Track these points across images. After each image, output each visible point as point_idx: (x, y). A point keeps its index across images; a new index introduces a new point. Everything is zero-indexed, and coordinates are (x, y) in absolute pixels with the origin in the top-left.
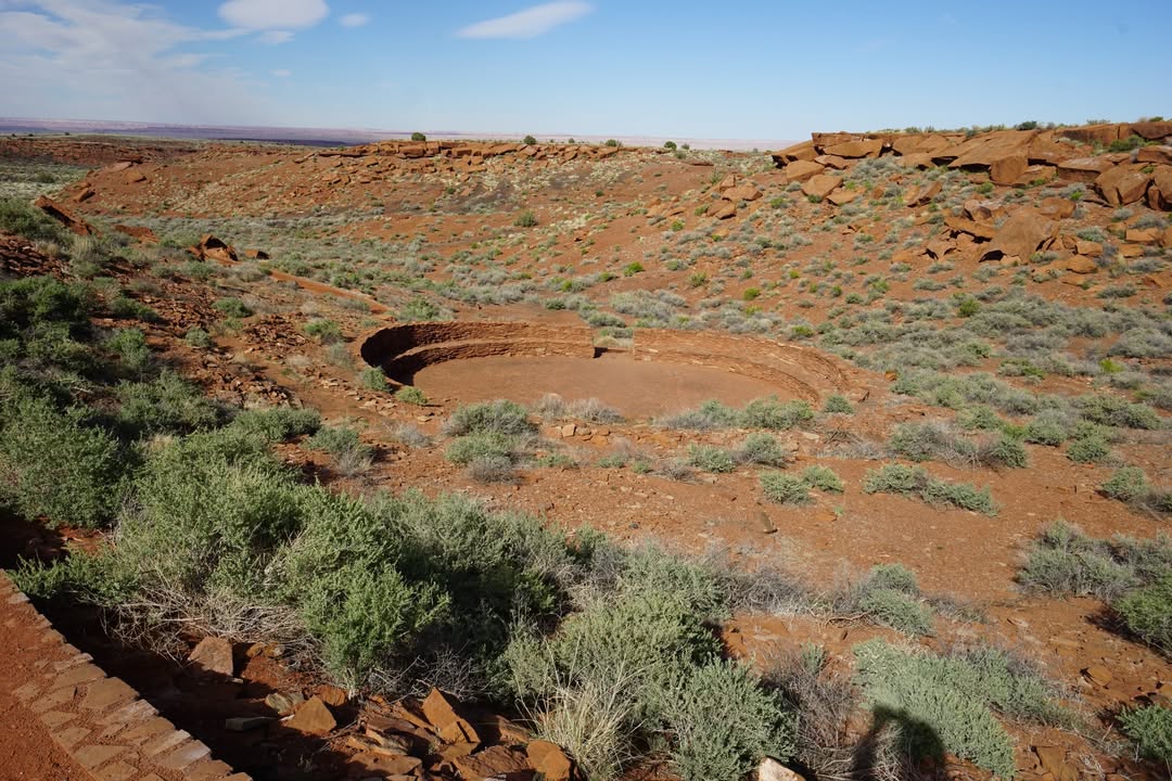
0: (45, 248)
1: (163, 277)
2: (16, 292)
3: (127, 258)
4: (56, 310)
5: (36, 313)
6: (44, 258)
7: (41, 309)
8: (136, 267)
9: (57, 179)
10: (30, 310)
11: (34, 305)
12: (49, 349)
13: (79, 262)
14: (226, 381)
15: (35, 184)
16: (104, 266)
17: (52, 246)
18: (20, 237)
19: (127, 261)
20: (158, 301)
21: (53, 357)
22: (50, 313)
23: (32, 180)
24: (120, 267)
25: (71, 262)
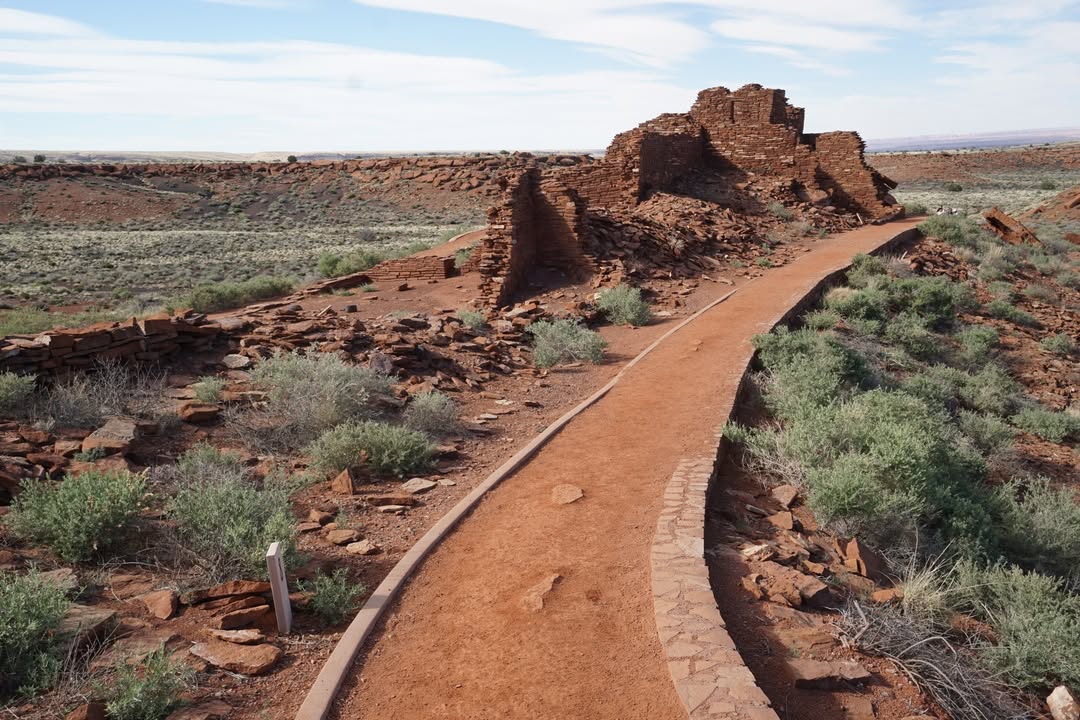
0: (961, 254)
1: (1067, 285)
2: (905, 287)
3: (1036, 266)
4: (931, 304)
5: (914, 305)
6: (956, 262)
7: (918, 302)
8: (1043, 274)
9: (1059, 185)
10: (910, 302)
11: (913, 298)
12: (901, 331)
13: (986, 267)
14: (1059, 385)
15: (1035, 191)
16: (1008, 272)
17: (967, 253)
18: (945, 244)
19: (1035, 269)
20: (1046, 307)
21: (903, 338)
22: (924, 306)
23: (1034, 187)
24: (1026, 274)
25: (979, 267)
